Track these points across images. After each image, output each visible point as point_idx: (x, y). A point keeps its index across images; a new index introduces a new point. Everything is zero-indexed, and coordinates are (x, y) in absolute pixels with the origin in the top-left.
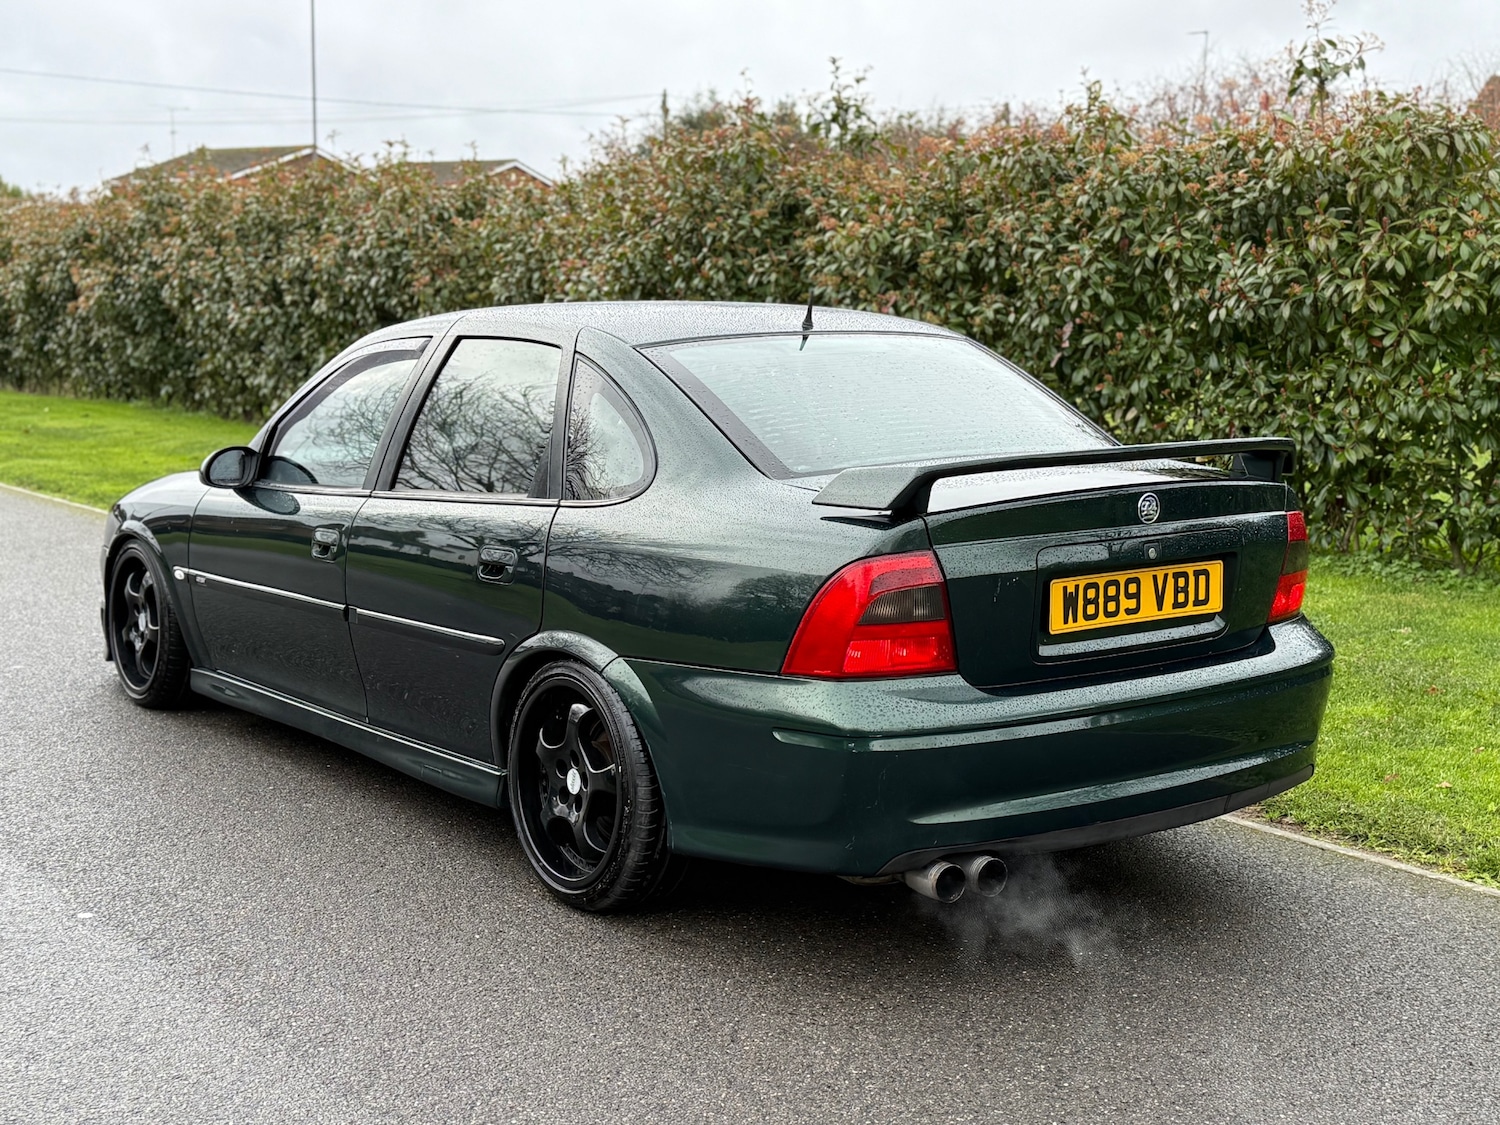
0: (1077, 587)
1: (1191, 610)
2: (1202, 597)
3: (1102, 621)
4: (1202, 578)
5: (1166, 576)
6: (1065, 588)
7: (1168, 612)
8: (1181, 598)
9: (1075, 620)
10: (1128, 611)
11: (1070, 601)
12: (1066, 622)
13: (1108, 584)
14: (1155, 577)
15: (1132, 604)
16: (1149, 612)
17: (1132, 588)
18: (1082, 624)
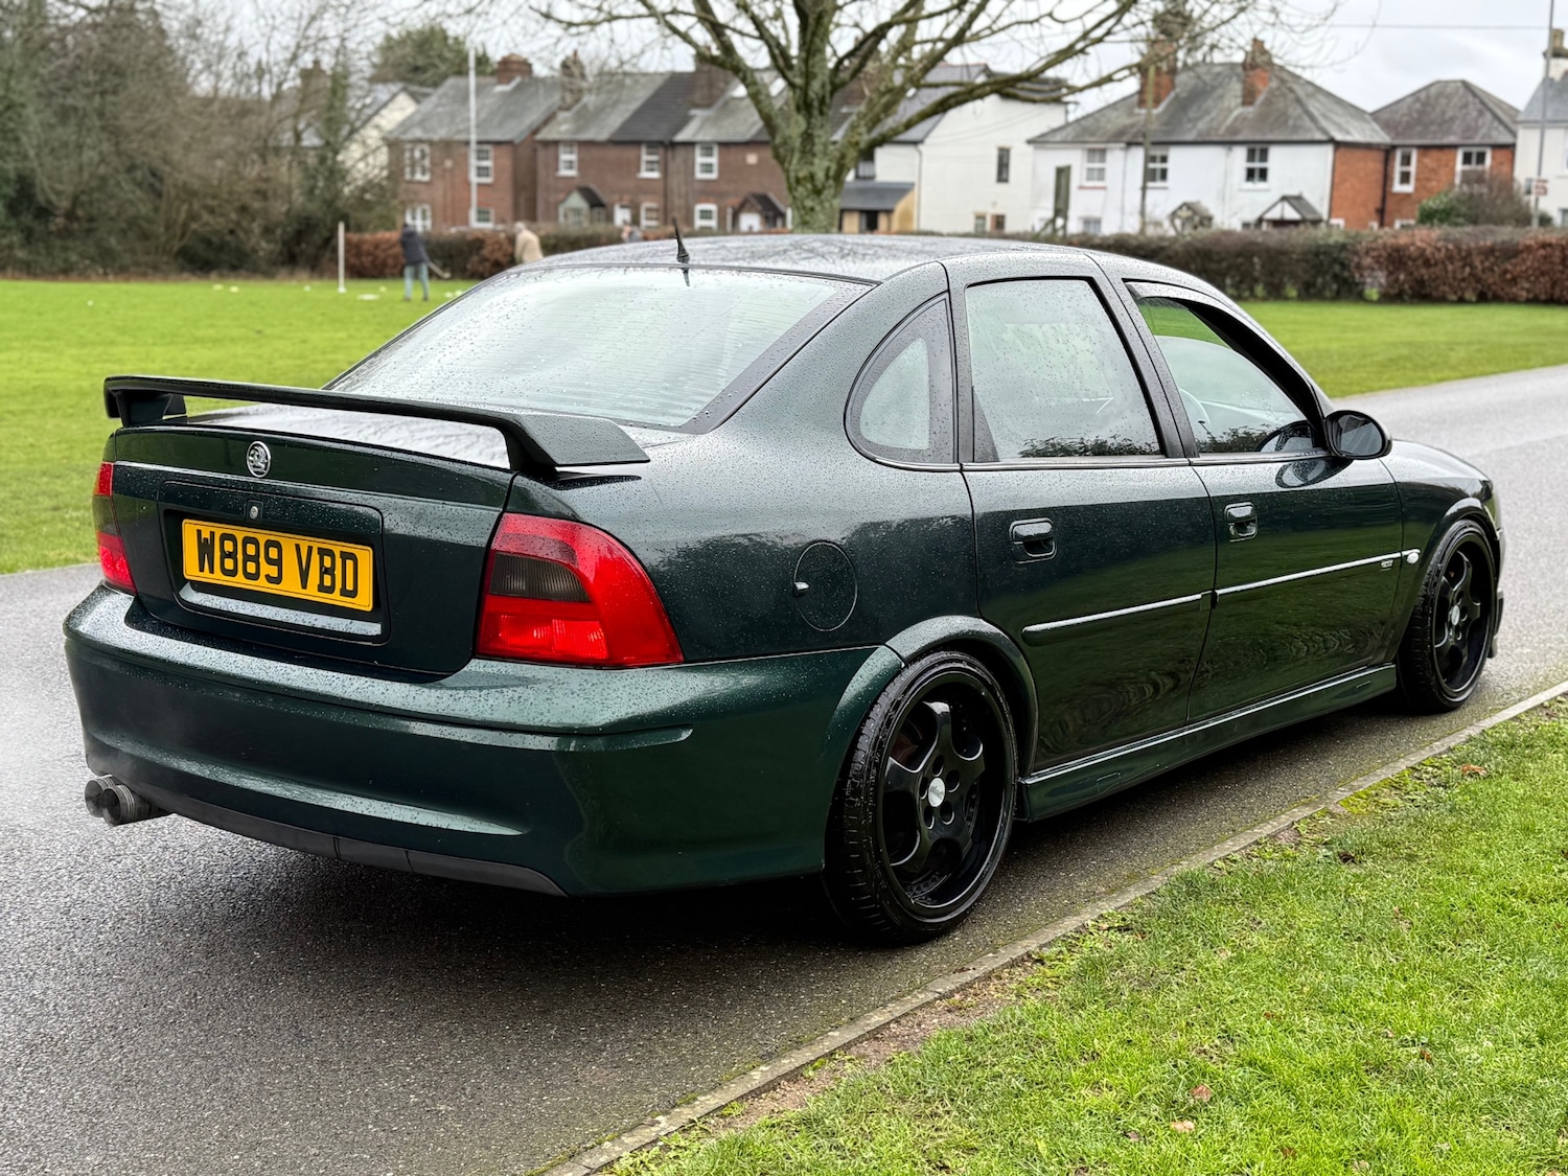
0: (212, 534)
1: (336, 599)
2: (350, 587)
3: (240, 581)
4: (350, 563)
5: (310, 548)
6: (199, 532)
7: (312, 593)
8: (327, 581)
9: (212, 571)
10: (269, 578)
11: (205, 548)
12: (202, 570)
13: (247, 540)
14: (298, 546)
15: (273, 571)
16: (290, 586)
17: (273, 553)
18: (218, 578)
